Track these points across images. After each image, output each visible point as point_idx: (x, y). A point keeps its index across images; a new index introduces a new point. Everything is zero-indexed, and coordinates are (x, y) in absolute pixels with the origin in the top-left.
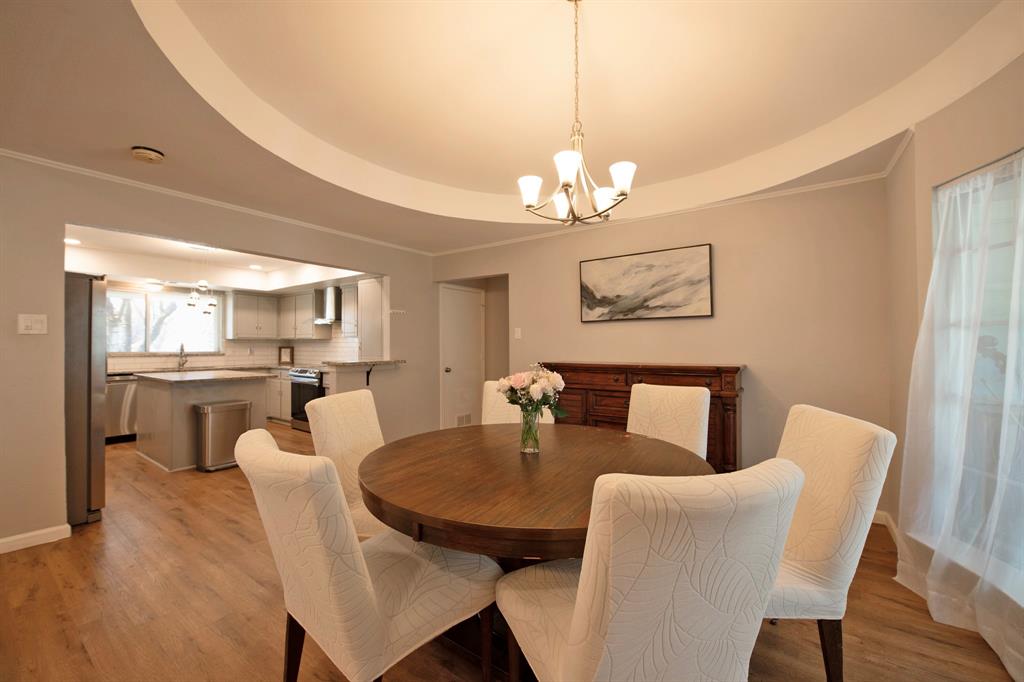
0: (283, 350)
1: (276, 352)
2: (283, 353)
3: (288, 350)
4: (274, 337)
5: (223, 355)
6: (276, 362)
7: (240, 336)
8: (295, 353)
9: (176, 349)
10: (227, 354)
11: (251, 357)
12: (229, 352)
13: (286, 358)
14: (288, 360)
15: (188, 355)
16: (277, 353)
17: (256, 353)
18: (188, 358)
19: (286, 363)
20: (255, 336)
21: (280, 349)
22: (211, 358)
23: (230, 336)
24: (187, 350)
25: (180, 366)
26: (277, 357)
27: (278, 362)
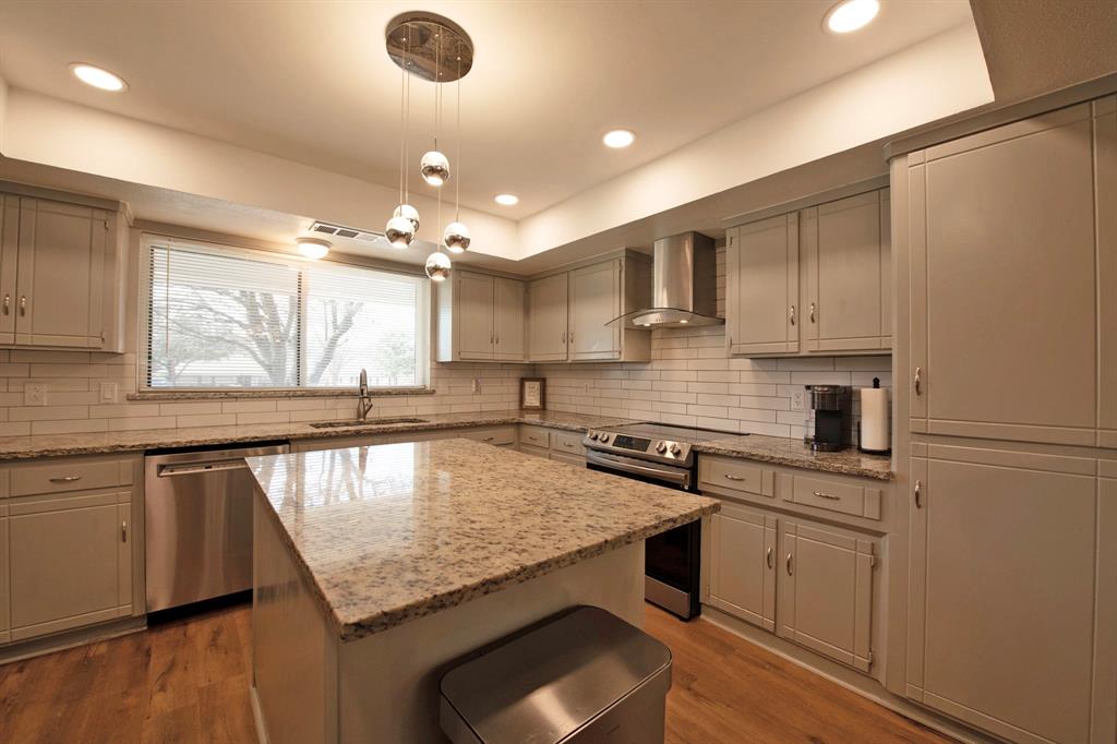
0: (527, 384)
1: (514, 388)
2: (527, 390)
3: (537, 385)
4: (518, 358)
5: (431, 393)
6: (514, 406)
8: (549, 390)
10: (439, 392)
12: (441, 388)
13: (532, 399)
14: (537, 403)
15: (372, 394)
16: (517, 389)
17: (484, 390)
18: (373, 402)
19: (533, 410)
20: (489, 357)
21: (522, 381)
22: (410, 400)
23: (446, 355)
24: (372, 384)
25: (359, 416)
26: (517, 398)
27: (517, 408)
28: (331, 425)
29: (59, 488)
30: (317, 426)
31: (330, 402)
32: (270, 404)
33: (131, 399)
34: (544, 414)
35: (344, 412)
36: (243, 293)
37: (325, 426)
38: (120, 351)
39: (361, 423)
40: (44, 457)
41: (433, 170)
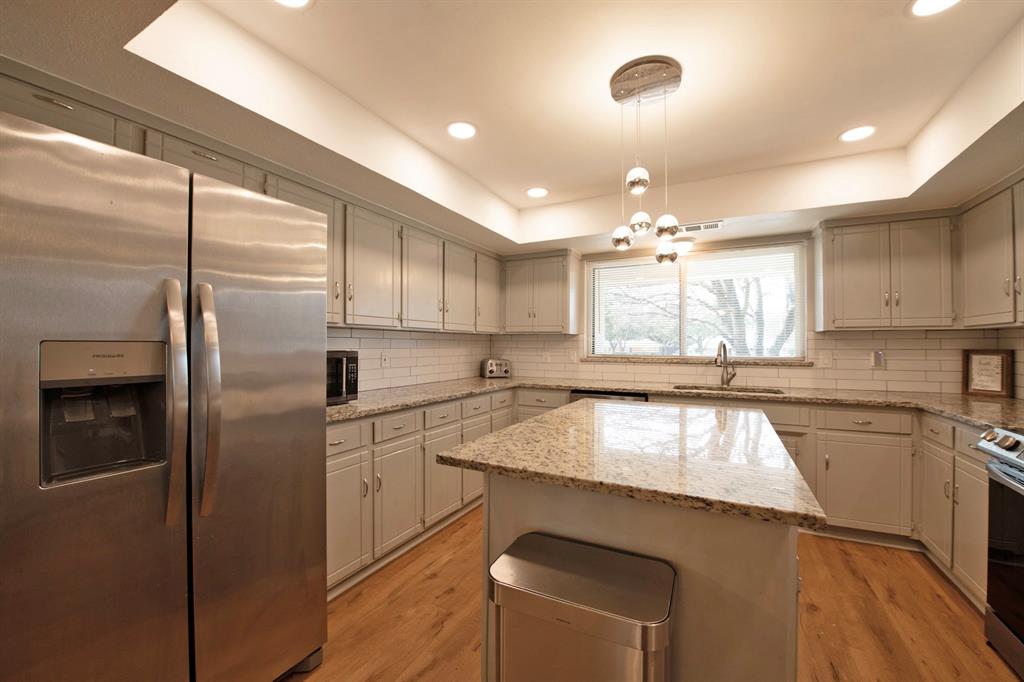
0: (976, 359)
1: (956, 363)
2: (976, 366)
3: (996, 361)
4: (944, 323)
5: (811, 365)
6: (955, 389)
7: (839, 323)
8: (1020, 367)
9: (712, 352)
10: (819, 364)
11: (878, 374)
12: (823, 360)
13: (987, 381)
14: (994, 385)
15: (737, 364)
16: (958, 365)
17: (891, 364)
18: (739, 371)
19: (987, 396)
21: (967, 355)
22: (784, 371)
23: (820, 328)
25: (723, 383)
26: (959, 377)
27: (960, 391)
28: (696, 388)
29: (540, 404)
30: (678, 388)
31: (701, 369)
32: (656, 368)
33: (582, 361)
34: (1013, 404)
35: (712, 378)
36: (714, 282)
37: (692, 388)
38: (571, 332)
39: (722, 389)
40: (533, 388)
41: (633, 184)
